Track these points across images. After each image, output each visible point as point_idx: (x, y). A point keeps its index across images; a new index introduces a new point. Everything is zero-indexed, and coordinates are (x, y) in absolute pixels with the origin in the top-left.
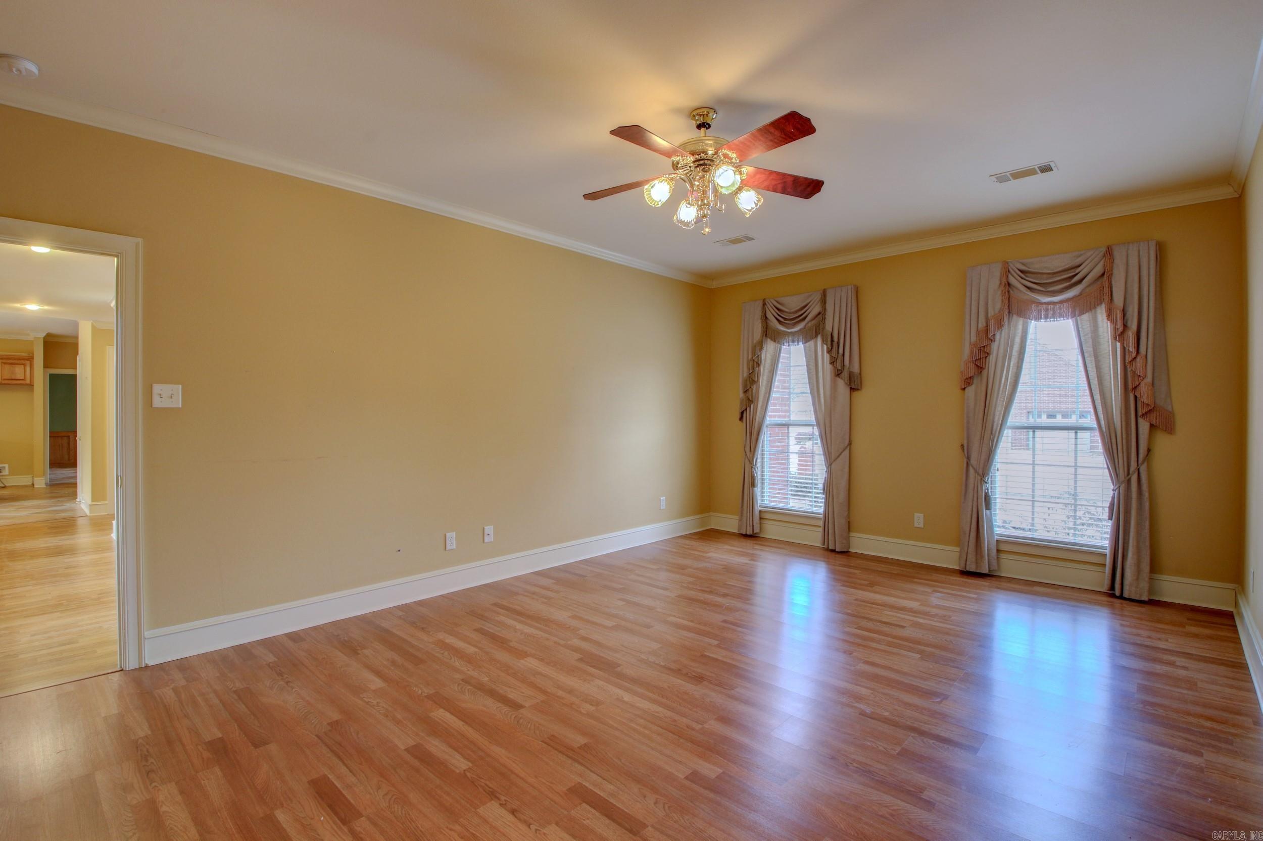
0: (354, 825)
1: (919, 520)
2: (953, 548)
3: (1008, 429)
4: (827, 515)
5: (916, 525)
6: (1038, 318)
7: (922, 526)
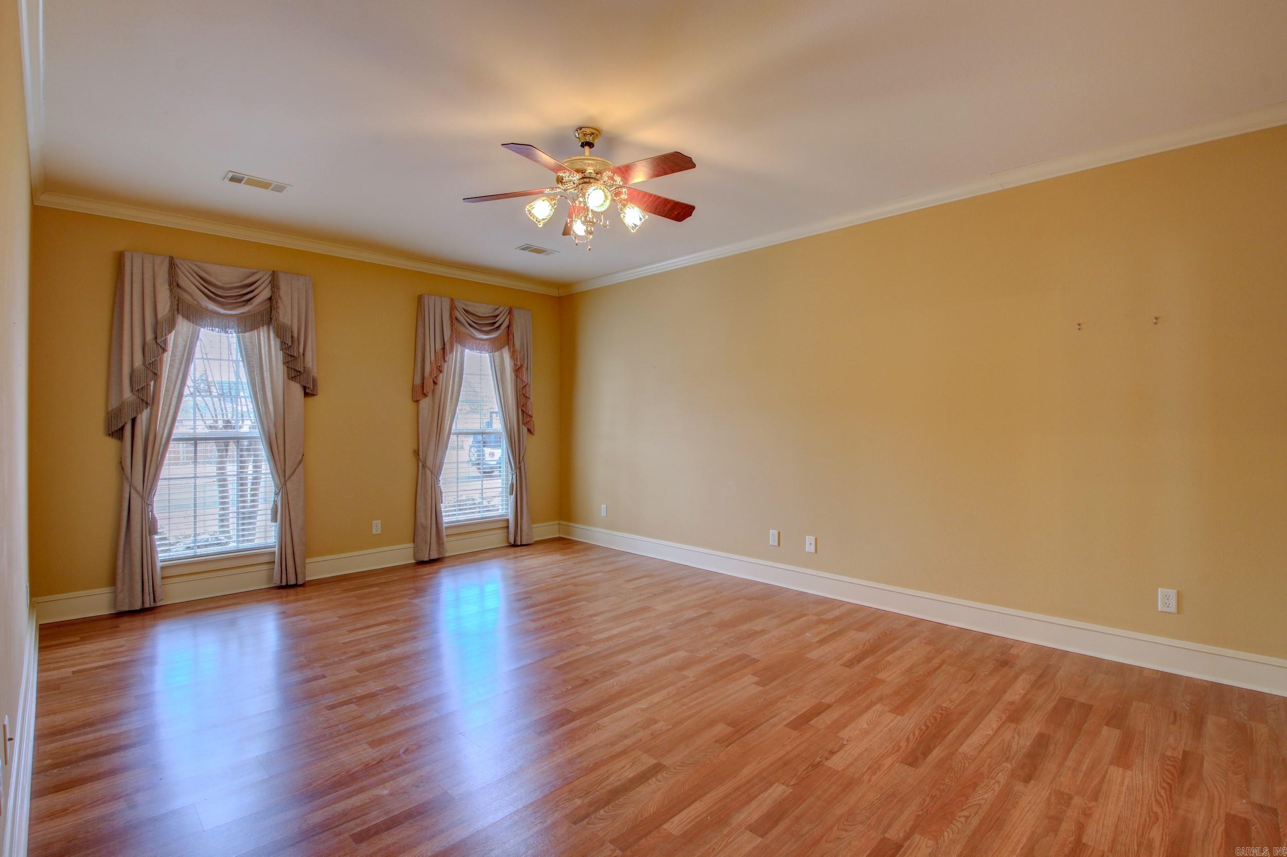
0: (899, 839)
1: (377, 527)
2: (408, 544)
3: (453, 435)
4: (283, 546)
5: (374, 532)
6: (472, 349)
7: (379, 532)
